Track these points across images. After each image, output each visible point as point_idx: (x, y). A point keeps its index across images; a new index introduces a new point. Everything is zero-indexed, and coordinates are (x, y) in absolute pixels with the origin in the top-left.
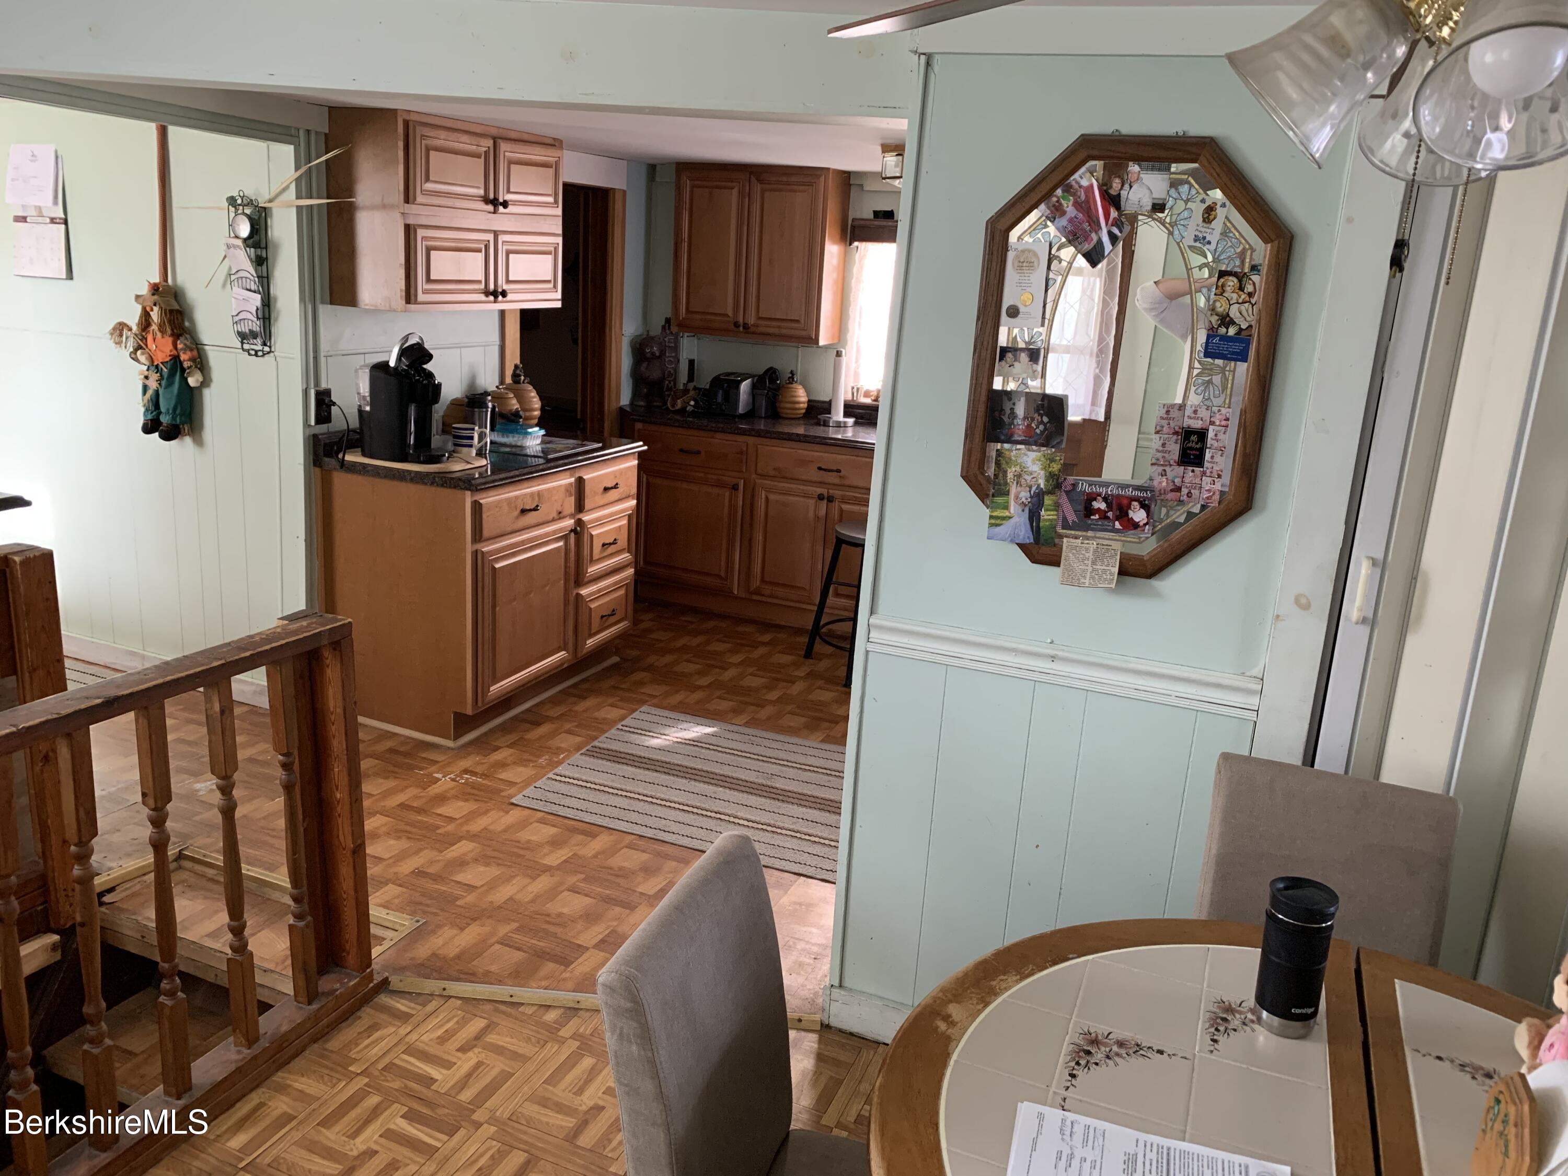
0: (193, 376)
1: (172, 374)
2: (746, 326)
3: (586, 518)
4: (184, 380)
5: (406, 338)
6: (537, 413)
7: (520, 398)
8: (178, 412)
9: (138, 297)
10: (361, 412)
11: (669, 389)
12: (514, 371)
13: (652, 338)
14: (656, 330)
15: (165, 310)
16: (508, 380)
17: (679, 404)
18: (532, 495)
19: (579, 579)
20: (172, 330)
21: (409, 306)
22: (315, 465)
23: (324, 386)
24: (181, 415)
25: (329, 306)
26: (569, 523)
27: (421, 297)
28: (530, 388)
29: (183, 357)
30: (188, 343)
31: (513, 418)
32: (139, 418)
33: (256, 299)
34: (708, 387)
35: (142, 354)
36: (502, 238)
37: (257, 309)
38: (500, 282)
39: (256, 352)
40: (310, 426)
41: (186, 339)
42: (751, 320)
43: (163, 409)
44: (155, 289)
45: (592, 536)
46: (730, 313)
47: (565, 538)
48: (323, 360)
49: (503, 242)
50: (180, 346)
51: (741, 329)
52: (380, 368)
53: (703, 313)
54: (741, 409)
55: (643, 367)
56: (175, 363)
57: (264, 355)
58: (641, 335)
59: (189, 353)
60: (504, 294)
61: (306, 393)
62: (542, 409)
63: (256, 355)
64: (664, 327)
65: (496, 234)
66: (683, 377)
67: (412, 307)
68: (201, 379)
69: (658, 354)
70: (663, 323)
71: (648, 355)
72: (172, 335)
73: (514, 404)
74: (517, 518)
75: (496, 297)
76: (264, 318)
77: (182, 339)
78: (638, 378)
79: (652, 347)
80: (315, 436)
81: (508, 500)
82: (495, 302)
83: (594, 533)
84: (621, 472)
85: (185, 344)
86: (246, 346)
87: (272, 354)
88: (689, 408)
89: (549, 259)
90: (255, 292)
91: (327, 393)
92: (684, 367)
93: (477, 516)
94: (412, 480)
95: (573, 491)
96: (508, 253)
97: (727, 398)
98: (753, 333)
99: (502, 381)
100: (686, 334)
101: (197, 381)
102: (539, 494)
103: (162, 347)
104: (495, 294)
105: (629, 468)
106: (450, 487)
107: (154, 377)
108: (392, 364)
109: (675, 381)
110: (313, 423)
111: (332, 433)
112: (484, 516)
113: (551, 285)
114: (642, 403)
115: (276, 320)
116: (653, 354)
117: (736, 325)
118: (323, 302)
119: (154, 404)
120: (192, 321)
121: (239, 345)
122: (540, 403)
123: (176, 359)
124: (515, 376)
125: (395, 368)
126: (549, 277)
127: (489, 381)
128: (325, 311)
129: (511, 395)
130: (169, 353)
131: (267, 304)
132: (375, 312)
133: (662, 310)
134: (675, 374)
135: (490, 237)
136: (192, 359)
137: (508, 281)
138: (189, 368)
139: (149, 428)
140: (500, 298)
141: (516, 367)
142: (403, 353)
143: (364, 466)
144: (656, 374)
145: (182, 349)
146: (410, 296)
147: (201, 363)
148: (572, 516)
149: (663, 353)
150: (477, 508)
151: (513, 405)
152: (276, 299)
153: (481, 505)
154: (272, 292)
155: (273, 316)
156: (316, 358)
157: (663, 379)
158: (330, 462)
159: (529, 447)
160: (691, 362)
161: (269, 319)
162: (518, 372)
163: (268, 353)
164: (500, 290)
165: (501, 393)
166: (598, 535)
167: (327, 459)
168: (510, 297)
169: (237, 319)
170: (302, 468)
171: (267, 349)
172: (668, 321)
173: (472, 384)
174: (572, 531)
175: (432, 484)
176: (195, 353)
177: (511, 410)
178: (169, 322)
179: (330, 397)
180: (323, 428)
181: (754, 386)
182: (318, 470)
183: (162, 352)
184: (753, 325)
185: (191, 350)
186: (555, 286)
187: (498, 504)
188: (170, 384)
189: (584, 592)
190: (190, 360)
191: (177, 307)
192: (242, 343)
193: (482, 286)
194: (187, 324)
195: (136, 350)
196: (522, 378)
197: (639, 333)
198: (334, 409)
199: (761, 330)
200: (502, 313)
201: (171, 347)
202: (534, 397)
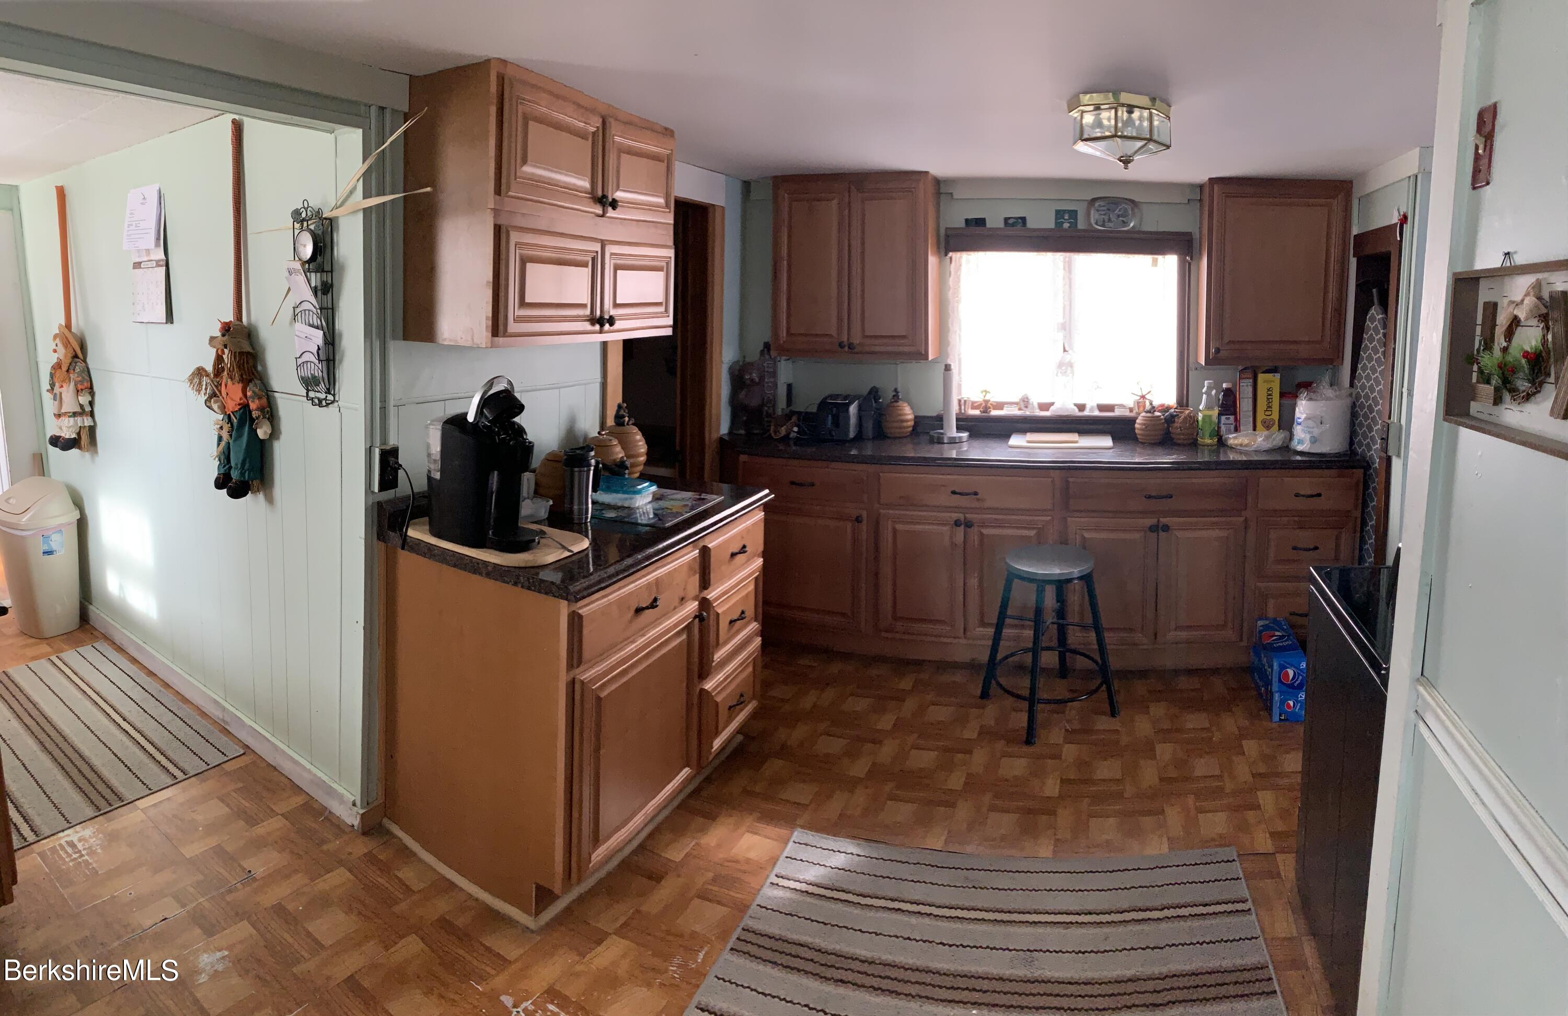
0: (261, 428)
1: (241, 424)
2: (851, 346)
3: (711, 595)
4: (253, 432)
5: (491, 383)
6: (643, 459)
7: (624, 445)
8: (246, 467)
9: (212, 339)
10: (430, 479)
11: (768, 415)
12: (618, 411)
13: (751, 364)
14: (754, 355)
15: (235, 353)
16: (610, 422)
17: (783, 430)
18: (649, 586)
19: (704, 672)
20: (242, 376)
21: (496, 339)
22: (379, 539)
23: (392, 442)
24: (250, 470)
25: (403, 342)
26: (692, 606)
27: (513, 327)
28: (635, 430)
29: (253, 406)
30: (257, 390)
31: (617, 469)
32: (213, 472)
33: (318, 337)
34: (814, 410)
35: (215, 402)
36: (610, 249)
37: (319, 349)
38: (606, 306)
39: (320, 401)
40: (373, 492)
41: (256, 385)
42: (856, 340)
43: (233, 464)
44: (226, 329)
45: (718, 614)
46: (834, 333)
47: (688, 628)
48: (392, 411)
49: (612, 254)
50: (249, 394)
51: (846, 349)
52: (456, 423)
53: (806, 335)
54: (852, 434)
55: (742, 395)
56: (244, 413)
57: (327, 405)
58: (738, 361)
59: (257, 401)
60: (611, 321)
61: (369, 452)
62: (648, 454)
63: (320, 405)
64: (762, 352)
65: (603, 243)
66: (782, 403)
67: (500, 340)
68: (269, 432)
69: (757, 380)
70: (761, 348)
71: (748, 382)
72: (242, 380)
73: (619, 453)
74: (631, 621)
75: (602, 325)
76: (328, 360)
77: (251, 385)
78: (737, 407)
79: (751, 374)
80: (380, 504)
81: (620, 602)
82: (601, 332)
83: (720, 611)
84: (748, 530)
85: (253, 392)
86: (312, 394)
87: (336, 404)
88: (793, 435)
89: (661, 275)
90: (317, 328)
91: (394, 452)
92: (782, 391)
93: (576, 633)
94: (488, 575)
95: (697, 567)
96: (617, 268)
97: (836, 423)
98: (860, 353)
99: (603, 425)
100: (784, 358)
101: (265, 433)
102: (658, 581)
103: (233, 393)
104: (600, 321)
105: (754, 524)
106: (540, 592)
107: (227, 427)
108: (471, 418)
109: (774, 406)
110: (376, 490)
111: (398, 499)
112: (585, 632)
113: (662, 309)
114: (742, 432)
115: (341, 361)
116: (752, 380)
117: (841, 345)
118: (394, 338)
119: (225, 457)
120: (264, 366)
121: (304, 392)
122: (646, 446)
123: (245, 407)
124: (618, 418)
125: (475, 425)
126: (661, 299)
127: (589, 425)
128: (397, 348)
129: (615, 442)
130: (238, 401)
131: (331, 341)
132: (456, 349)
133: (760, 333)
134: (773, 402)
135: (597, 247)
136: (261, 409)
137: (616, 305)
138: (257, 418)
139: (219, 484)
140: (607, 326)
141: (620, 407)
142: (485, 402)
143: (430, 547)
144: (754, 402)
145: (251, 397)
146: (497, 327)
147: (270, 413)
148: (695, 598)
149: (762, 378)
150: (576, 622)
151: (617, 454)
152: (341, 335)
153: (580, 617)
154: (337, 327)
155: (337, 358)
156: (384, 409)
157: (763, 405)
158: (394, 537)
159: (638, 508)
160: (790, 386)
161: (334, 360)
162: (622, 412)
163: (333, 402)
164: (607, 317)
165: (604, 440)
166: (724, 612)
167: (392, 534)
168: (618, 325)
169: (300, 361)
170: (363, 541)
171: (330, 397)
172: (767, 346)
173: (570, 433)
174: (696, 617)
175: (515, 584)
176: (264, 401)
177: (614, 460)
178: (239, 367)
179: (397, 458)
180: (389, 494)
181: (860, 408)
182: (382, 545)
183: (232, 400)
184: (859, 344)
185: (260, 398)
186: (666, 310)
187: (604, 611)
188: (239, 436)
189: (709, 685)
190: (257, 409)
191: (249, 349)
192: (308, 391)
193: (588, 312)
194: (259, 368)
195: (210, 397)
196: (627, 419)
197: (736, 360)
198: (401, 473)
199: (867, 349)
200: (605, 345)
201: (240, 395)
202: (640, 441)
